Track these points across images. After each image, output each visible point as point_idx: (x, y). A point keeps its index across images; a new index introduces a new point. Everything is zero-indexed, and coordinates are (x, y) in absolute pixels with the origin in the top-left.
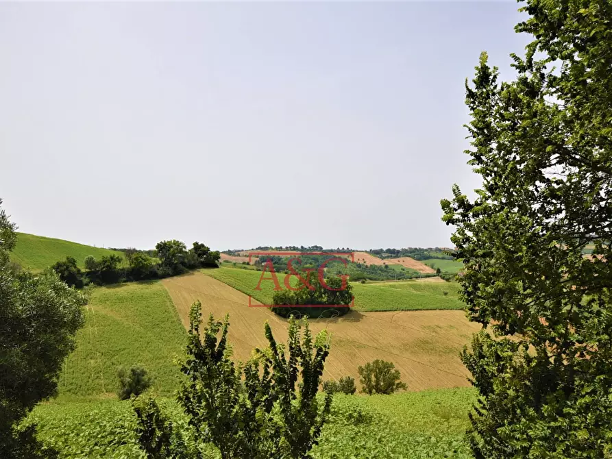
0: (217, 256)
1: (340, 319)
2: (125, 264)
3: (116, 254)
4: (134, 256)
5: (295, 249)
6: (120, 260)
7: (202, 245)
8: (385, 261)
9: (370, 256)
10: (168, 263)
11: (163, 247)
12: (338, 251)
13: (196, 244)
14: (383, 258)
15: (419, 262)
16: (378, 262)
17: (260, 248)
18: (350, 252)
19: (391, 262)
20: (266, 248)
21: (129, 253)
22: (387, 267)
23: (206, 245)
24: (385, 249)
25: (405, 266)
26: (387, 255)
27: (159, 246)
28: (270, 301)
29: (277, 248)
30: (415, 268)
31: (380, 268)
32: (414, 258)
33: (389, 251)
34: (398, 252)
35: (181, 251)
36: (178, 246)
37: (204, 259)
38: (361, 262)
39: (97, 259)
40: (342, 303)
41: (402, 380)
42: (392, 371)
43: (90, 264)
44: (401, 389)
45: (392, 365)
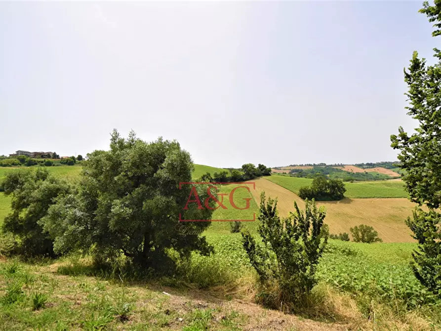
0: (270, 170)
1: (338, 202)
2: (229, 175)
3: (226, 171)
4: (233, 171)
5: (310, 165)
6: (227, 173)
7: (263, 165)
8: (365, 170)
9: (355, 167)
10: (248, 174)
11: (245, 167)
12: (336, 165)
13: (259, 165)
14: (364, 168)
15: (389, 170)
16: (361, 170)
17: (291, 166)
18: (342, 166)
19: (367, 170)
20: (294, 166)
21: (231, 170)
22: (367, 173)
23: (264, 165)
24: (365, 163)
25: (379, 172)
26: (366, 167)
27: (243, 166)
28: (298, 192)
29: (300, 165)
30: (386, 174)
31: (362, 174)
32: (385, 168)
33: (368, 164)
34: (374, 164)
35: (253, 168)
36: (252, 166)
37: (264, 172)
38: (350, 171)
39: (218, 173)
40: (339, 193)
41: (379, 237)
42: (373, 231)
43: (216, 175)
44: (378, 242)
45: (372, 228)
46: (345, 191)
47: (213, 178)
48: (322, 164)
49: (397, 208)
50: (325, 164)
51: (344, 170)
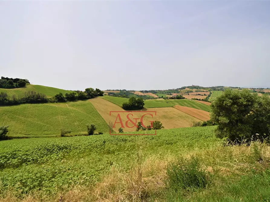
0: (103, 93)
1: (141, 110)
2: (77, 95)
3: (75, 92)
4: (79, 93)
5: (118, 90)
6: (76, 94)
7: (99, 89)
8: (144, 94)
9: (140, 93)
10: (89, 94)
11: (87, 90)
12: (131, 91)
13: (96, 89)
14: (143, 93)
15: (154, 94)
16: (142, 94)
17: (108, 90)
18: (134, 91)
19: (145, 94)
21: (78, 92)
22: (145, 95)
23: (100, 89)
24: (144, 90)
25: (150, 95)
26: (145, 92)
27: (86, 90)
28: (122, 105)
29: (113, 90)
30: (153, 96)
31: (143, 96)
32: (152, 93)
33: (145, 91)
34: (148, 91)
35: (93, 91)
36: (92, 89)
37: (99, 93)
38: (138, 94)
39: (69, 94)
40: (141, 106)
41: (163, 126)
42: (160, 123)
43: (67, 95)
44: (163, 128)
45: (160, 122)
46: (144, 104)
47: (65, 97)
48: (124, 90)
49: (165, 112)
50: (126, 90)
51: (135, 93)
